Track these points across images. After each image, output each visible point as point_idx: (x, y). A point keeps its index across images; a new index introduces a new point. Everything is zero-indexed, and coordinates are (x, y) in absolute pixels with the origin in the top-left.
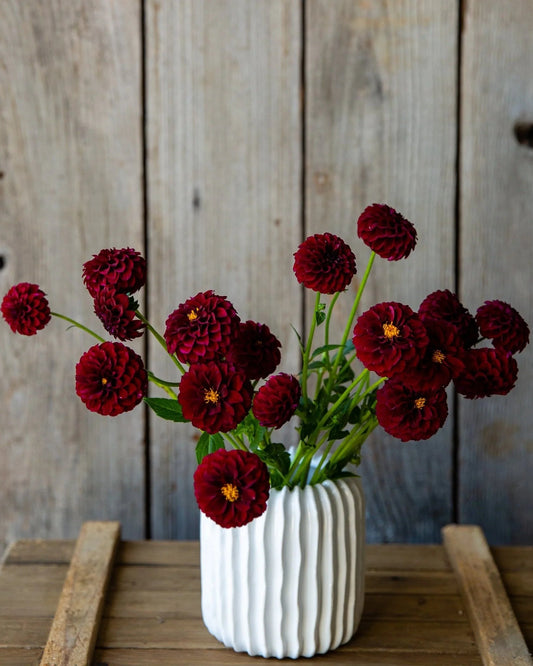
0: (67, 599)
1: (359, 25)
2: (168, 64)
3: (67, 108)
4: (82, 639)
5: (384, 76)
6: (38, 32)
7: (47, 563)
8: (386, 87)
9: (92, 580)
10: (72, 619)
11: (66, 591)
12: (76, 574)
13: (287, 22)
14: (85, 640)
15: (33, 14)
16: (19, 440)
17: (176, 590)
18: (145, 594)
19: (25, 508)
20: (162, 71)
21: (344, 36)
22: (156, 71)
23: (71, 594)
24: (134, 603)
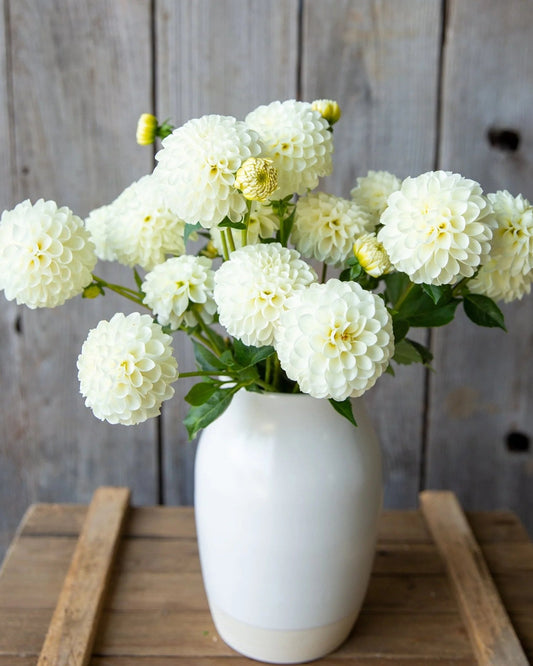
0: (69, 593)
1: (351, 37)
2: (177, 70)
3: (85, 110)
4: (75, 654)
5: (373, 84)
6: (57, 39)
7: (60, 535)
8: (374, 94)
9: (95, 565)
10: (70, 623)
11: (69, 580)
12: (82, 557)
13: (285, 32)
14: (79, 654)
15: (53, 24)
16: (47, 402)
17: (178, 571)
18: (147, 577)
19: (55, 458)
20: (171, 76)
21: (337, 47)
22: (165, 76)
23: (73, 586)
24: (136, 589)
